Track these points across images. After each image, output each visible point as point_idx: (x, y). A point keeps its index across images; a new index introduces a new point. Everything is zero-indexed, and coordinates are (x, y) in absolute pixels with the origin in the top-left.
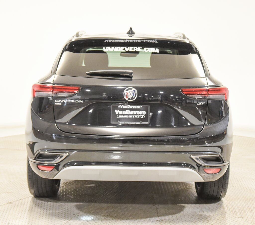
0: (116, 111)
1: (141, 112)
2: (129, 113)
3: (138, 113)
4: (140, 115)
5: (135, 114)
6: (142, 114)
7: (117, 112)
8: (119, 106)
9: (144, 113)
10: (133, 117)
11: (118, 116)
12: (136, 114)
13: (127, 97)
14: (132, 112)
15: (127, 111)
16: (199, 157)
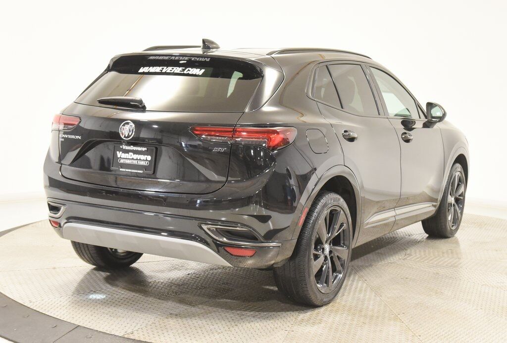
0: (118, 152)
1: (146, 156)
2: (131, 158)
3: (143, 157)
4: (144, 160)
5: (138, 159)
6: (147, 160)
7: (119, 154)
8: (121, 147)
9: (149, 158)
10: (135, 162)
11: (120, 160)
12: (140, 159)
13: (123, 134)
14: (136, 156)
15: (130, 153)
16: (216, 228)
